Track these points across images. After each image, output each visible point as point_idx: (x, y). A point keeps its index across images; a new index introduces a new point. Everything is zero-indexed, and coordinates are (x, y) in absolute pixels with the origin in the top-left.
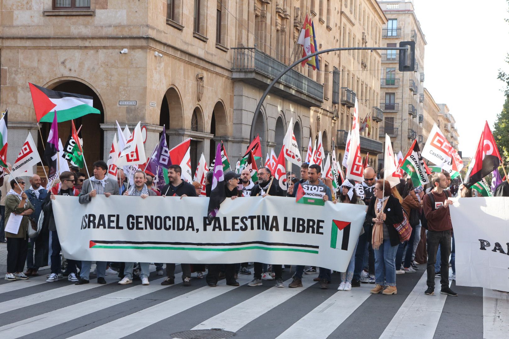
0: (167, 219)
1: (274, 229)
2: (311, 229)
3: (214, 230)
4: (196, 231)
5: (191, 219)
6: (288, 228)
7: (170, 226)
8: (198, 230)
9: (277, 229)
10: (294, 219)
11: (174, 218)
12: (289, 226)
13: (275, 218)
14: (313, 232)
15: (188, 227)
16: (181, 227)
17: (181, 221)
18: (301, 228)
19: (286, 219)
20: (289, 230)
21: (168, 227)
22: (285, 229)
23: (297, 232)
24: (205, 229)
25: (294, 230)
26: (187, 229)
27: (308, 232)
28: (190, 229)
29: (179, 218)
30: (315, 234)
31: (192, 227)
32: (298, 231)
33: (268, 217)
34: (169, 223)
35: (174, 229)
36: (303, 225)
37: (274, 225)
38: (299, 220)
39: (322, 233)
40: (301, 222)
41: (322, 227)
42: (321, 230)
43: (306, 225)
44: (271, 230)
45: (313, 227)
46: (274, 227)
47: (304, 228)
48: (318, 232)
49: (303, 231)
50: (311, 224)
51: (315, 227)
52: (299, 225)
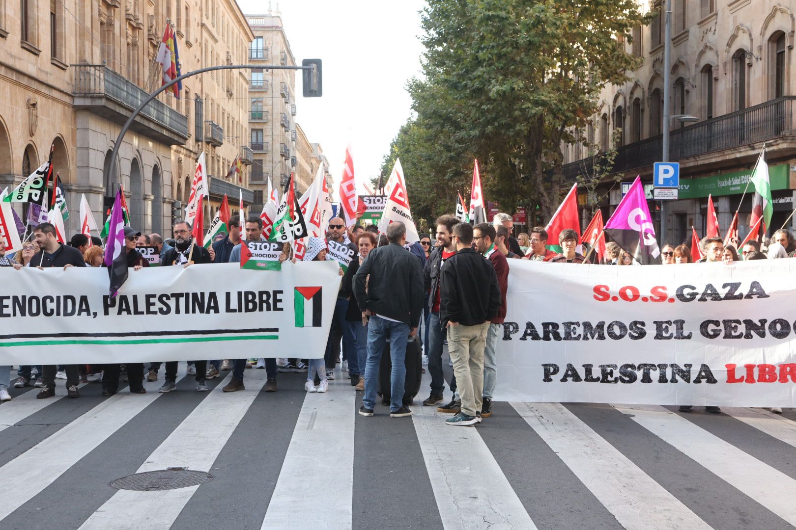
1: (212, 311)
2: (265, 305)
3: (119, 313)
4: (92, 316)
5: (84, 299)
6: (232, 307)
7: (52, 310)
8: (95, 314)
9: (217, 311)
10: (240, 294)
11: (58, 298)
12: (234, 305)
13: (213, 296)
14: (268, 309)
15: (81, 310)
16: (70, 310)
17: (69, 301)
18: (251, 306)
19: (228, 295)
20: (234, 311)
21: (49, 311)
23: (245, 311)
24: (106, 313)
25: (240, 310)
26: (79, 314)
27: (261, 310)
28: (84, 314)
29: (66, 298)
30: (272, 312)
31: (87, 310)
32: (247, 310)
33: (202, 294)
34: (51, 306)
35: (58, 314)
36: (253, 301)
37: (212, 304)
38: (247, 293)
39: (281, 309)
40: (250, 297)
41: (280, 301)
42: (279, 305)
43: (257, 300)
44: (208, 312)
45: (267, 302)
46: (212, 308)
47: (255, 305)
48: (275, 309)
49: (254, 310)
50: (265, 297)
51: (271, 301)
52: (247, 301)
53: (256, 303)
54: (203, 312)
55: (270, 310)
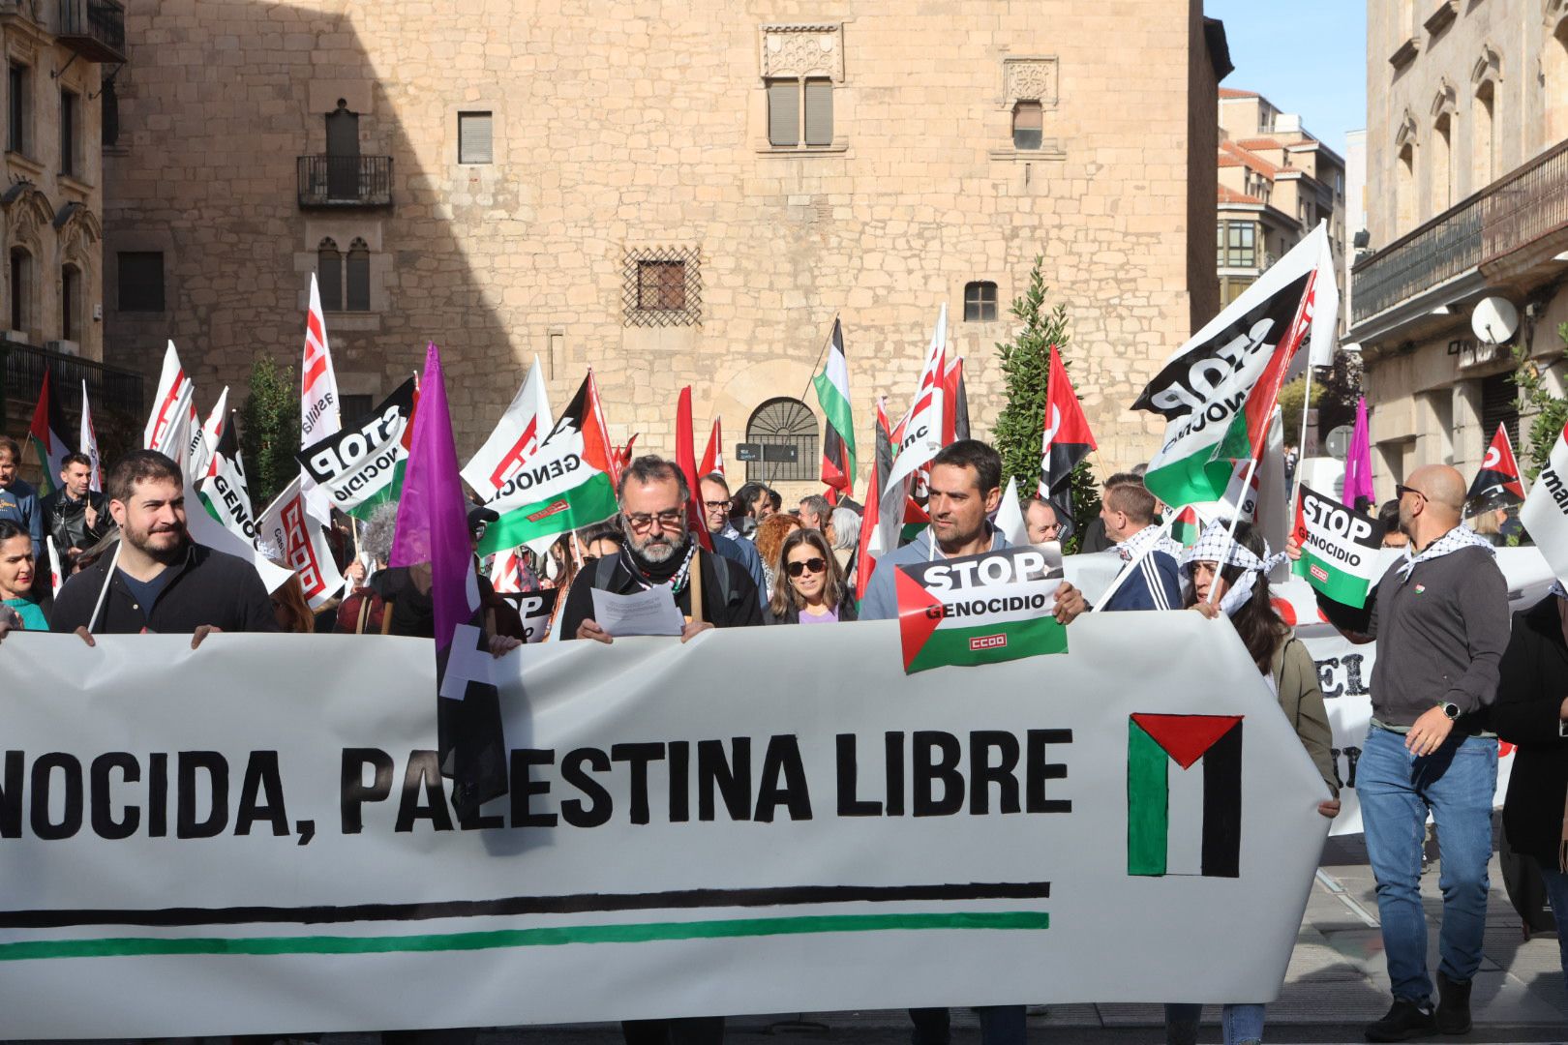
0: (116, 773)
1: (781, 811)
2: (994, 789)
3: (404, 824)
4: (295, 836)
5: (264, 765)
6: (862, 795)
7: (132, 813)
8: (307, 829)
9: (801, 809)
10: (894, 741)
11: (158, 761)
12: (871, 785)
13: (784, 750)
14: (1009, 805)
15: (249, 814)
16: (203, 813)
17: (203, 777)
18: (938, 790)
19: (846, 745)
20: (872, 809)
21: (118, 817)
22: (849, 804)
23: (917, 813)
24: (352, 822)
25: (896, 807)
26: (243, 828)
27: (980, 806)
28: (262, 827)
29: (190, 761)
30: (1023, 817)
31: (276, 814)
32: (924, 807)
33: (742, 746)
34: (127, 794)
35: (158, 828)
36: (948, 771)
37: (782, 784)
38: (923, 740)
39: (1064, 806)
40: (937, 755)
41: (1060, 771)
42: (1053, 789)
43: (964, 768)
44: (765, 814)
45: (1004, 775)
46: (782, 797)
47: (954, 783)
48: (1039, 803)
49: (950, 805)
50: (995, 757)
51: (1020, 771)
52: (924, 771)
53: (959, 778)
54: (747, 817)
55: (1017, 809)
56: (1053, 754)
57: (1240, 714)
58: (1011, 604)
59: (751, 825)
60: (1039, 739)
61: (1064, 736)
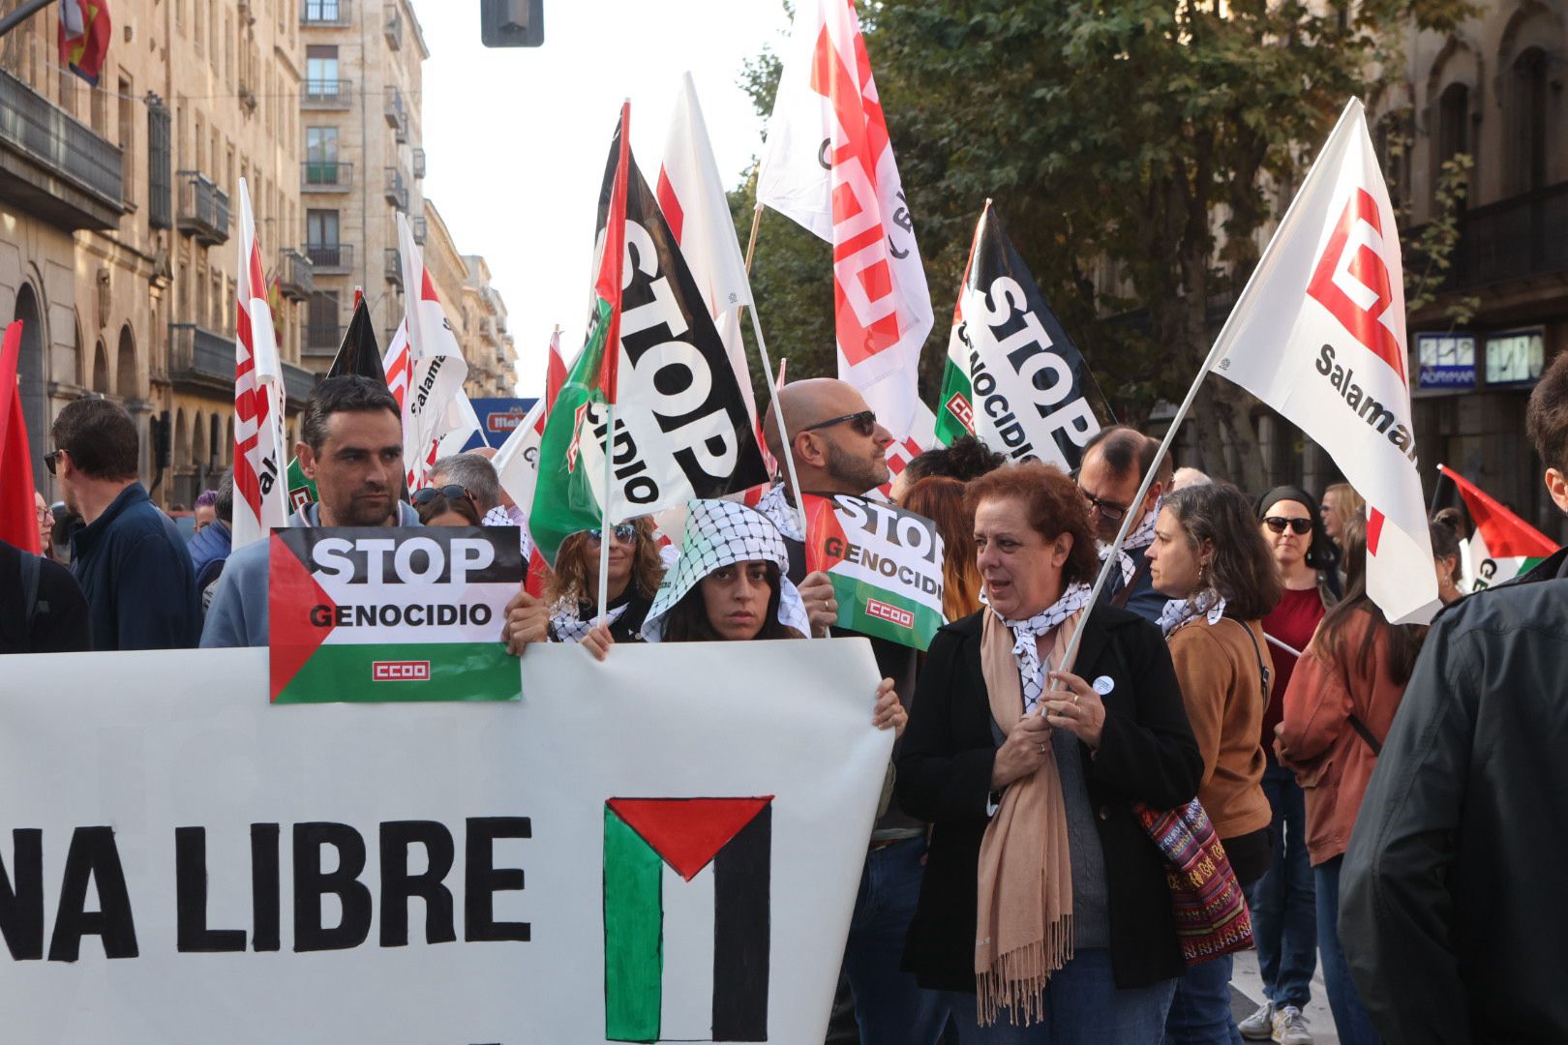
1: (91, 945)
2: (417, 908)
6: (215, 921)
9: (122, 943)
10: (264, 837)
12: (229, 903)
13: (94, 848)
14: (439, 930)
18: (331, 910)
19: (191, 845)
20: (231, 941)
22: (194, 935)
23: (299, 947)
25: (267, 939)
27: (395, 934)
30: (460, 949)
32: (311, 937)
33: (29, 842)
36: (346, 883)
37: (92, 903)
38: (309, 836)
39: (519, 932)
40: (330, 859)
41: (514, 879)
42: (505, 906)
43: (371, 877)
44: (66, 950)
45: (431, 887)
46: (92, 924)
47: (356, 902)
48: (483, 927)
49: (350, 934)
50: (417, 859)
51: (455, 882)
52: (310, 884)
53: (363, 893)
54: (36, 954)
55: (451, 937)
56: (505, 853)
57: (767, 794)
58: (440, 615)
59: (43, 968)
60: (483, 831)
61: (519, 827)
